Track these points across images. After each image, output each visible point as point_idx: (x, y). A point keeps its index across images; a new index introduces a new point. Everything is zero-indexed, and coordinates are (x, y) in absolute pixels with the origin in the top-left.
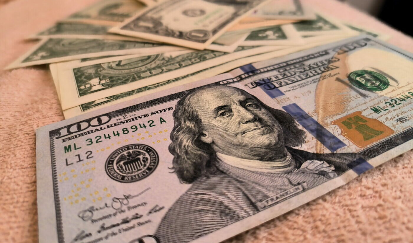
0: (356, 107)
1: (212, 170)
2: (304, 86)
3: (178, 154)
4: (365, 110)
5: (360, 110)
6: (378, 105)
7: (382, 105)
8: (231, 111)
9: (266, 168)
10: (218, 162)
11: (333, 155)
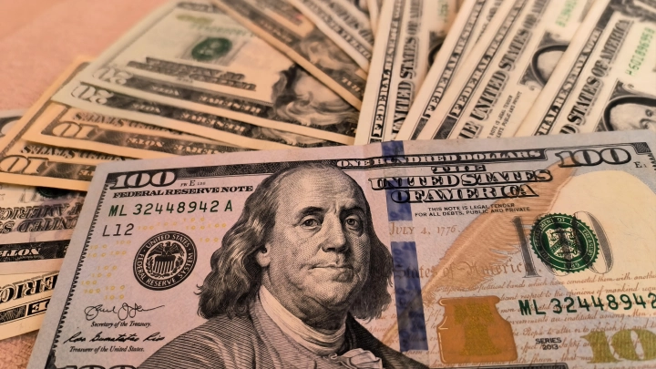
0: (500, 287)
1: (241, 309)
2: (453, 214)
3: (217, 269)
4: (509, 298)
5: (500, 296)
6: (536, 299)
7: (543, 302)
8: (321, 221)
9: (301, 336)
10: (255, 301)
11: (398, 355)
